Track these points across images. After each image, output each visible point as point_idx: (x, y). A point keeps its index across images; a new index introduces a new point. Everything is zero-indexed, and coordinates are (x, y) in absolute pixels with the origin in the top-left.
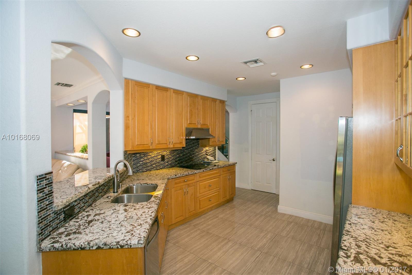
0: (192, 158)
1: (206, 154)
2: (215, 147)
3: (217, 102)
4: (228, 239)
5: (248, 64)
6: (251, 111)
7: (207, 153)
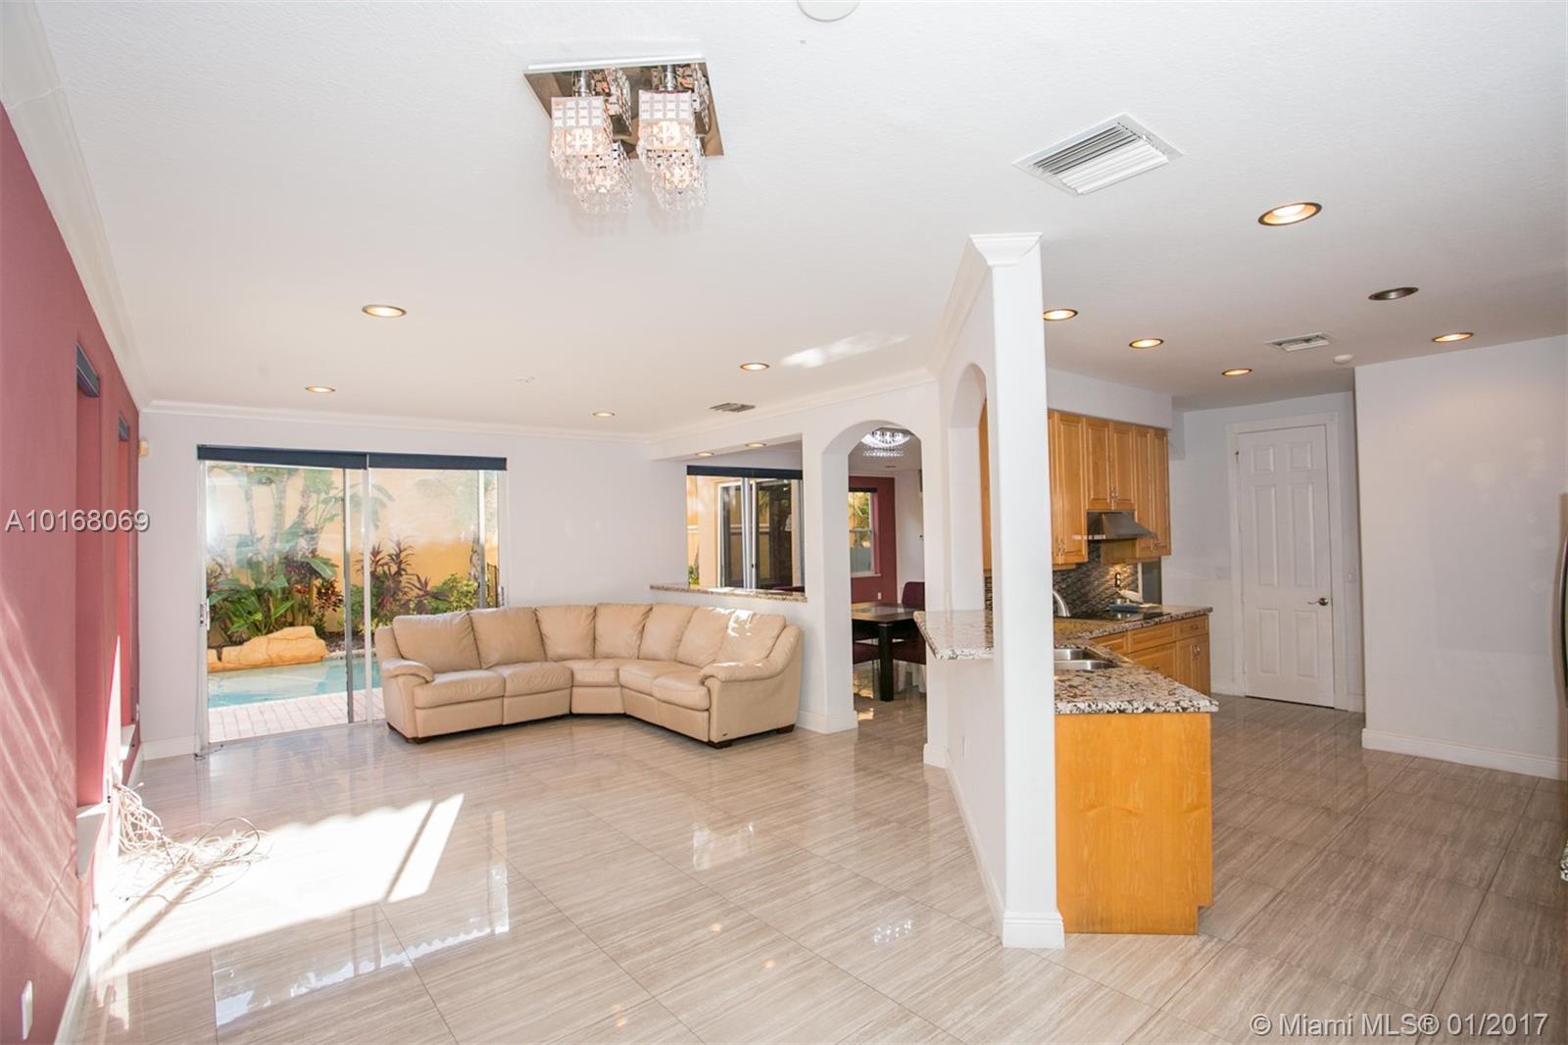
0: (1085, 595)
1: (1117, 586)
2: (1136, 564)
3: (1148, 436)
4: (1249, 792)
5: (1283, 345)
6: (1237, 453)
7: (1119, 582)
